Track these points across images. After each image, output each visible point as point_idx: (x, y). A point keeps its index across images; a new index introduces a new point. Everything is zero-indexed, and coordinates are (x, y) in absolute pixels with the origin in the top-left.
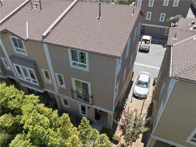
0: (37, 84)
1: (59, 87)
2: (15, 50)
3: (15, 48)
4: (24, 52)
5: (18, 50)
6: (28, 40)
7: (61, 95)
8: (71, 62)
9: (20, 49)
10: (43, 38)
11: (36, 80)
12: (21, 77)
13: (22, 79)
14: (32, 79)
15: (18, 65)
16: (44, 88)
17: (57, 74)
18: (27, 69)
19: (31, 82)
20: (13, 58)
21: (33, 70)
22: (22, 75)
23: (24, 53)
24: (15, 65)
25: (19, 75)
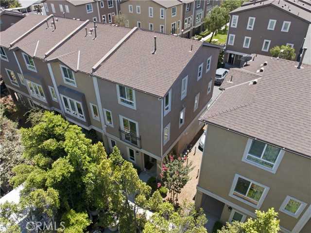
0: (84, 120)
1: (107, 125)
2: (65, 80)
3: (64, 78)
4: (73, 82)
5: (67, 80)
6: (78, 71)
7: (108, 135)
8: (119, 98)
9: (69, 79)
10: (93, 71)
11: (83, 115)
12: (67, 110)
13: (68, 112)
14: (79, 114)
15: (66, 97)
16: (91, 125)
17: (105, 110)
18: (75, 102)
19: (78, 117)
20: (62, 88)
21: (80, 103)
22: (68, 108)
23: (73, 84)
24: (62, 96)
25: (65, 108)
